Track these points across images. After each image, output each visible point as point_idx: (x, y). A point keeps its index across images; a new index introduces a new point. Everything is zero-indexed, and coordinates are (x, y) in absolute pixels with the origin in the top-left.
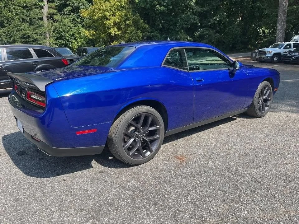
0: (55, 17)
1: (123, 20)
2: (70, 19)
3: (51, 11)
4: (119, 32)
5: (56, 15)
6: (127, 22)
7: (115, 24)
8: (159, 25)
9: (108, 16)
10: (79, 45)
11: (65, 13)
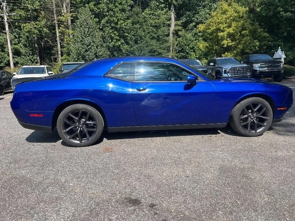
0: (180, 33)
1: (238, 30)
2: (192, 34)
3: (177, 28)
4: (233, 43)
5: (181, 31)
6: (243, 32)
7: (230, 36)
9: (222, 28)
10: (197, 57)
11: (189, 29)
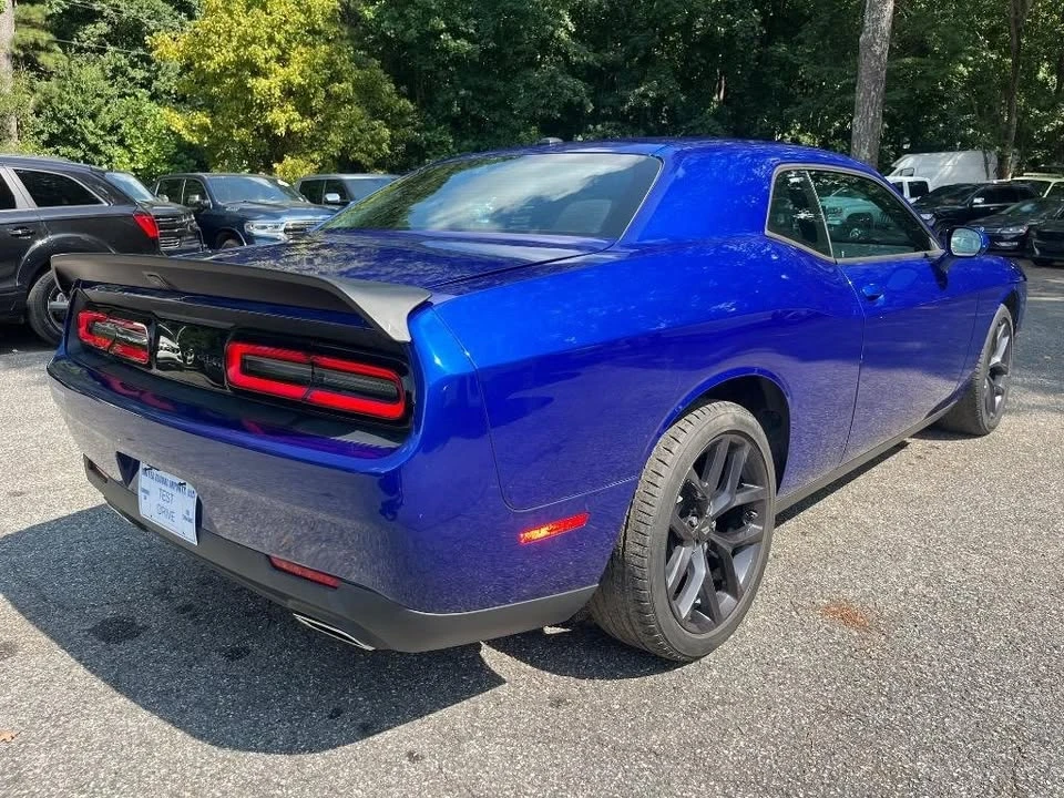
0: (43, 58)
1: (318, 79)
2: (103, 69)
3: (30, 35)
4: (305, 124)
5: (48, 50)
6: (336, 88)
7: (289, 92)
8: (448, 104)
9: (260, 62)
10: (141, 166)
11: (85, 45)
